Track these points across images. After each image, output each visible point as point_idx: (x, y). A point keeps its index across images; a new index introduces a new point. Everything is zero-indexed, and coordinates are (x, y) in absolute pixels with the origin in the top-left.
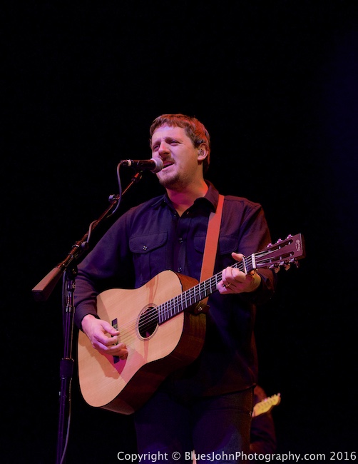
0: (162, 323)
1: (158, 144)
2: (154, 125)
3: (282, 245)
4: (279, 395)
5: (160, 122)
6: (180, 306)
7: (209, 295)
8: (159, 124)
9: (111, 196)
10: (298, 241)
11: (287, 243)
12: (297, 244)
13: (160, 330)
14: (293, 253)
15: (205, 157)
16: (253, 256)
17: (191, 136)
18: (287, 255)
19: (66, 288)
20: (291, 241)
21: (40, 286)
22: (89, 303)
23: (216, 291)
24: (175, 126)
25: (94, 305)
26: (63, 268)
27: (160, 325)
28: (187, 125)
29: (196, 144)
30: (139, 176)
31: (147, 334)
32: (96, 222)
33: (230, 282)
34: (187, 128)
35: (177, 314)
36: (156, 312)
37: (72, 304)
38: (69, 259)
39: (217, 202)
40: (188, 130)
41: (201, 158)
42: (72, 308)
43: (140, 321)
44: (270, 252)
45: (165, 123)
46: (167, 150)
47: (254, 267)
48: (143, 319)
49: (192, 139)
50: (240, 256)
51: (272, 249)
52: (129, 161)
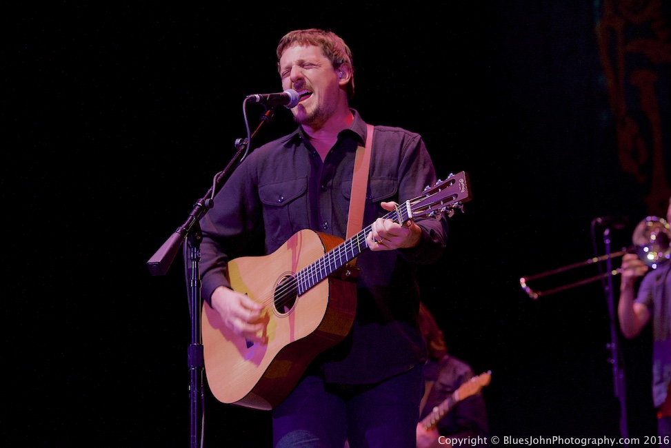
0: (302, 294)
1: (289, 69)
2: (281, 45)
3: (443, 187)
4: (490, 372)
5: (289, 41)
6: (323, 271)
7: (357, 255)
8: (288, 43)
9: (238, 141)
10: (462, 181)
11: (448, 184)
12: (460, 184)
13: (300, 302)
14: (456, 196)
15: (348, 80)
16: (408, 202)
17: (328, 55)
18: (450, 199)
19: (189, 257)
20: (453, 181)
21: (157, 257)
22: (216, 272)
23: (366, 250)
24: (307, 45)
25: (226, 274)
26: (183, 233)
27: (299, 296)
28: (322, 41)
29: (336, 65)
30: (271, 113)
31: (286, 308)
32: (222, 173)
33: (383, 236)
34: (322, 45)
35: (320, 281)
36: (295, 281)
37: (197, 277)
38: (191, 220)
39: (365, 133)
40: (324, 48)
41: (343, 82)
42: (198, 281)
43: (275, 294)
44: (428, 196)
45: (295, 42)
46: (300, 75)
47: (410, 216)
48: (279, 291)
49: (330, 59)
50: (392, 204)
51: (431, 193)
52: (257, 96)
